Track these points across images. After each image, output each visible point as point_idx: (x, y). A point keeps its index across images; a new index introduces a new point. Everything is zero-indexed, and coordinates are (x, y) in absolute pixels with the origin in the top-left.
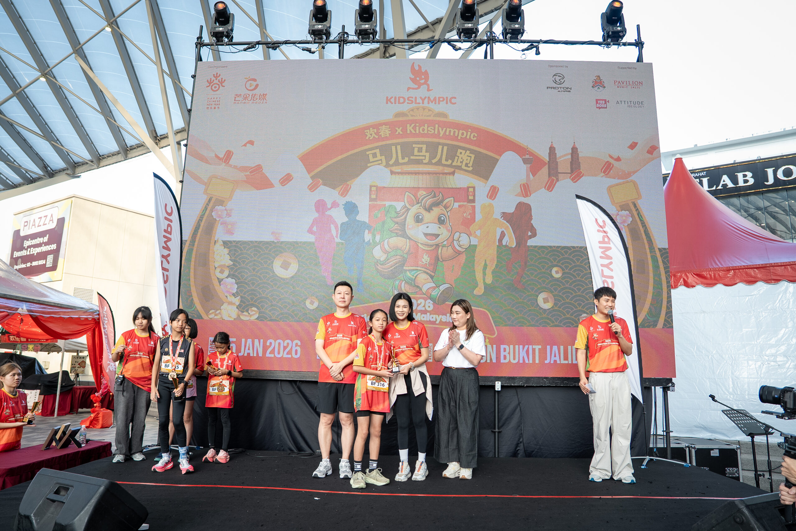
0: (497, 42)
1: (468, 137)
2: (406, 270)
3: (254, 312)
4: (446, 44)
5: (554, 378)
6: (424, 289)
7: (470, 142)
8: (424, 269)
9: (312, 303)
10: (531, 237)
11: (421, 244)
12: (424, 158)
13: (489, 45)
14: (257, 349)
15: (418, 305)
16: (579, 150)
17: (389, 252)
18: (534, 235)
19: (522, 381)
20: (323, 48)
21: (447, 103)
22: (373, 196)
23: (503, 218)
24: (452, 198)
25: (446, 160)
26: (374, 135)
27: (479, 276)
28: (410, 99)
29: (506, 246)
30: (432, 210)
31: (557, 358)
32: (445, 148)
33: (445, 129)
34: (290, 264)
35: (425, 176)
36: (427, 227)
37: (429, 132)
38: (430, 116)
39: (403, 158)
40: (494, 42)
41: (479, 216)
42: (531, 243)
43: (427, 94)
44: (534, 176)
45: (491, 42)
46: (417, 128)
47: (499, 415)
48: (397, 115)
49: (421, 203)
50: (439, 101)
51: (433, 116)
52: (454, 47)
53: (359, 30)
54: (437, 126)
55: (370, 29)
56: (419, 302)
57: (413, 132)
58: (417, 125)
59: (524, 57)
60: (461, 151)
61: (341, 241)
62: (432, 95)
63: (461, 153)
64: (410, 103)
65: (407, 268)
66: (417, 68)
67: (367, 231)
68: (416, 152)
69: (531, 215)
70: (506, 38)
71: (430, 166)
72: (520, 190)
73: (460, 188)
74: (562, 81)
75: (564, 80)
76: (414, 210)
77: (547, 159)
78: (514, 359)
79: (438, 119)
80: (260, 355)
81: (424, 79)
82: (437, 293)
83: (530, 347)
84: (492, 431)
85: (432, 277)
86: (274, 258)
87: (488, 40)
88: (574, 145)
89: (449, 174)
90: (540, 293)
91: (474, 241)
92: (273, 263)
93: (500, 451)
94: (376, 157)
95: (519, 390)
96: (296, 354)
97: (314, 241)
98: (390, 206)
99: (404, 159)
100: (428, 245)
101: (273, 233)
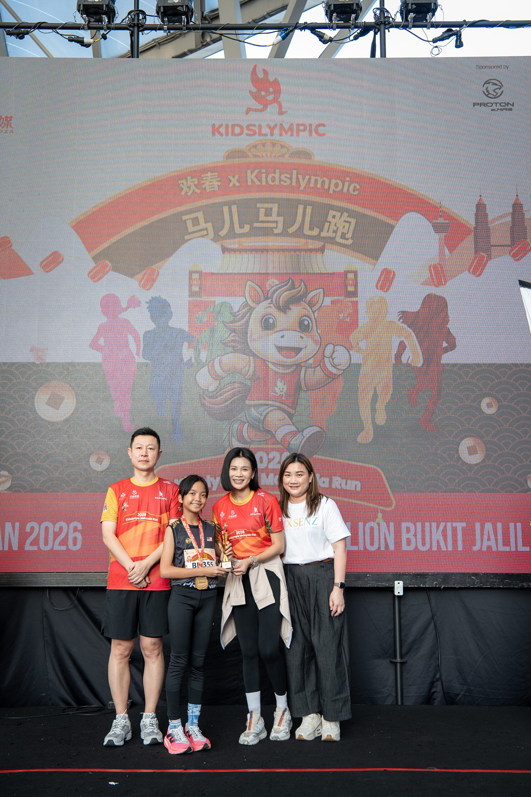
0: (392, 27)
1: (345, 190)
2: (250, 406)
3: (4, 479)
4: (308, 32)
5: (487, 575)
6: (279, 436)
7: (348, 198)
8: (278, 404)
9: (99, 461)
10: (446, 350)
11: (274, 364)
12: (274, 225)
13: (379, 33)
14: (10, 539)
15: (270, 461)
16: (525, 208)
17: (223, 378)
18: (452, 346)
19: (436, 580)
20: (104, 37)
21: (310, 134)
22: (195, 289)
23: (401, 320)
24: (321, 290)
25: (311, 229)
26: (193, 188)
27: (365, 413)
28: (250, 127)
29: (408, 365)
30: (290, 309)
31: (492, 543)
32: (309, 209)
33: (307, 177)
34: (63, 399)
35: (276, 255)
36: (282, 337)
37: (282, 183)
38: (283, 156)
39: (241, 227)
40: (387, 26)
41: (363, 318)
42: (447, 358)
43: (279, 119)
44: (451, 251)
45: (382, 26)
46: (264, 176)
47: (403, 634)
48: (231, 155)
49: (272, 298)
50: (298, 131)
51: (289, 157)
52: (321, 38)
53: (164, 7)
54: (295, 172)
55: (182, 6)
56: (271, 456)
57: (258, 183)
58: (264, 171)
59: (436, 51)
60: (334, 213)
61: (145, 361)
62: (286, 120)
63: (334, 217)
64: (250, 135)
65: (252, 403)
66: (261, 75)
67: (186, 345)
68: (262, 217)
69: (447, 316)
70: (407, 20)
71: (285, 239)
72: (428, 275)
73: (334, 273)
74: (499, 92)
75: (501, 90)
76: (261, 309)
77: (472, 222)
78: (424, 544)
79: (297, 161)
80: (15, 547)
81: (272, 93)
82: (298, 442)
83: (449, 524)
84: (391, 662)
85: (291, 416)
86: (36, 390)
87: (377, 24)
88: (517, 199)
89: (316, 250)
90: (462, 439)
91: (357, 358)
92: (33, 398)
93: (405, 695)
94: (199, 225)
95: (433, 595)
96: (75, 544)
97: (101, 361)
98: (222, 304)
99: (243, 227)
100: (283, 366)
101: (31, 350)
